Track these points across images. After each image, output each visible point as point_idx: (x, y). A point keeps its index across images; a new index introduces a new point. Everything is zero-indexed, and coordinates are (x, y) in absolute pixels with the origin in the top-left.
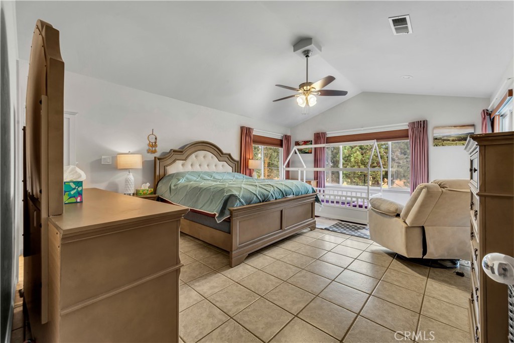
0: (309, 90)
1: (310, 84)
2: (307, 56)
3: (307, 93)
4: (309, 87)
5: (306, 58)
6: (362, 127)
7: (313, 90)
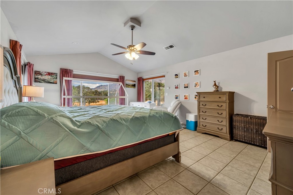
0: (133, 50)
1: (134, 46)
2: (132, 29)
3: (132, 51)
4: (132, 48)
5: (131, 31)
6: (98, 73)
7: (135, 50)
